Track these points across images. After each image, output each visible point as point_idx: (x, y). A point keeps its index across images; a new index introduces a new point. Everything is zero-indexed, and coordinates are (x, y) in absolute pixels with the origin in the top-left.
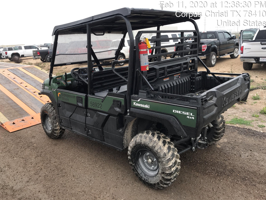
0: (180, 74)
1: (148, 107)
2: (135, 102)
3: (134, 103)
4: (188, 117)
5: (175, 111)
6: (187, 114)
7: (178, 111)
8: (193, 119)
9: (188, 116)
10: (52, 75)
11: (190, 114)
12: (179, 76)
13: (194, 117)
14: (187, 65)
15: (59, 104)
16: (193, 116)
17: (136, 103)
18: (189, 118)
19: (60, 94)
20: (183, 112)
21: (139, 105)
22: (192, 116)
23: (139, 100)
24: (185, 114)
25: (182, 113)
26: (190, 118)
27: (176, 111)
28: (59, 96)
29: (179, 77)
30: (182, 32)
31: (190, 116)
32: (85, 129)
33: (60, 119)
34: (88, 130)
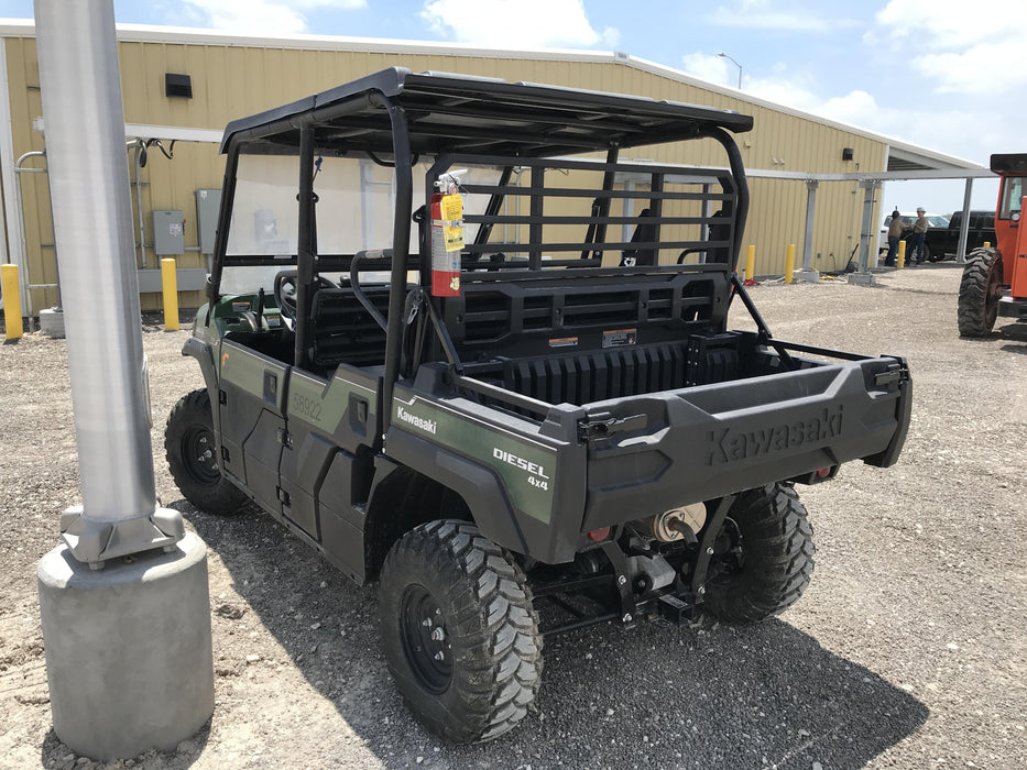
0: (635, 330)
1: (433, 428)
2: (401, 405)
3: (400, 412)
4: (531, 480)
5: (499, 454)
6: (530, 467)
7: (505, 454)
8: (546, 488)
9: (533, 475)
11: (537, 470)
12: (629, 336)
13: (546, 484)
14: (671, 298)
16: (545, 480)
17: (403, 413)
18: (533, 483)
19: (227, 356)
20: (520, 461)
21: (411, 419)
22: (541, 479)
23: (412, 402)
24: (525, 467)
25: (516, 461)
26: (538, 483)
27: (501, 452)
28: (224, 363)
29: (626, 341)
30: (658, 174)
31: (537, 478)
32: (278, 488)
33: (222, 447)
34: (287, 495)
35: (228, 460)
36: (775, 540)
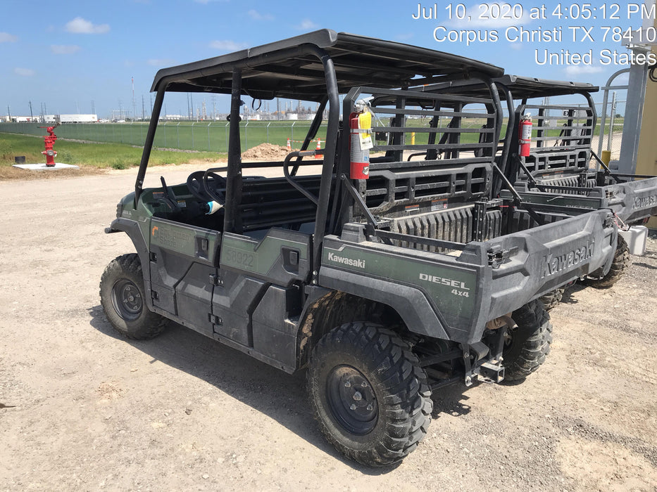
0: (447, 200)
1: (362, 264)
2: (331, 252)
3: (330, 256)
5: (424, 277)
6: (453, 283)
7: (430, 277)
8: (467, 296)
10: (141, 185)
11: (460, 285)
12: (444, 203)
13: (467, 293)
14: (467, 179)
15: (154, 255)
16: (467, 291)
17: (333, 256)
18: (456, 293)
19: (157, 228)
20: (443, 280)
21: (341, 260)
22: (463, 290)
23: (341, 249)
24: (448, 284)
25: (440, 281)
26: (460, 293)
27: (427, 276)
28: (153, 233)
29: (443, 207)
31: (459, 289)
32: (209, 315)
33: (152, 291)
34: (217, 318)
35: (156, 299)
36: (533, 340)
